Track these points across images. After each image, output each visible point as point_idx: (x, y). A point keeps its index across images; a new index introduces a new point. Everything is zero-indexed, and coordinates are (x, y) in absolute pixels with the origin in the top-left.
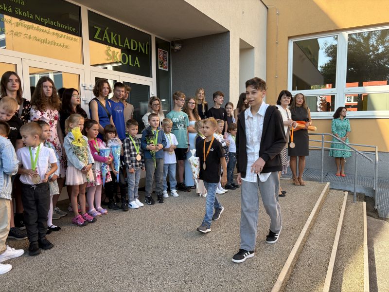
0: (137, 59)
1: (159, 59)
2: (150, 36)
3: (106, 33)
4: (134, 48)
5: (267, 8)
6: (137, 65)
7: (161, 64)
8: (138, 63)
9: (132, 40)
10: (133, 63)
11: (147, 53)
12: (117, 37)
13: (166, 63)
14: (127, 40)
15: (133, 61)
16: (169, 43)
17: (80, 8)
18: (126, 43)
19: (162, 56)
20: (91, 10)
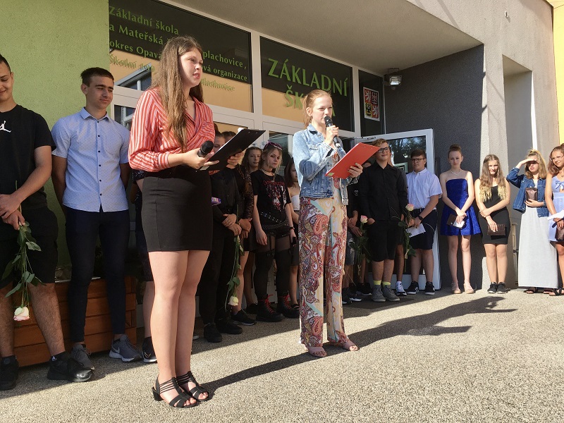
1: (365, 103)
2: (351, 69)
3: (285, 66)
4: (326, 87)
5: (552, 6)
7: (369, 110)
9: (323, 76)
11: (346, 95)
12: (301, 71)
13: (375, 110)
14: (315, 76)
16: (381, 78)
17: (249, 34)
18: (314, 81)
19: (369, 98)
20: (264, 36)
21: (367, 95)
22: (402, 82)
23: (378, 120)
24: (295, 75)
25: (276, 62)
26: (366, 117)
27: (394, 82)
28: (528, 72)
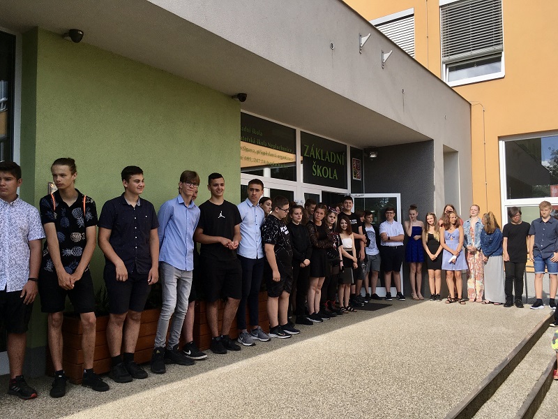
0: (335, 171)
1: (353, 169)
2: (346, 146)
3: (312, 149)
4: (333, 160)
5: (471, 104)
6: (335, 177)
7: (355, 173)
9: (332, 153)
10: (332, 176)
11: (343, 164)
12: (320, 151)
13: (359, 173)
14: (327, 153)
17: (295, 130)
19: (355, 165)
20: (303, 130)
21: (354, 163)
22: (378, 156)
23: (360, 180)
24: (317, 154)
25: (308, 147)
26: (354, 178)
27: (373, 156)
28: (455, 152)
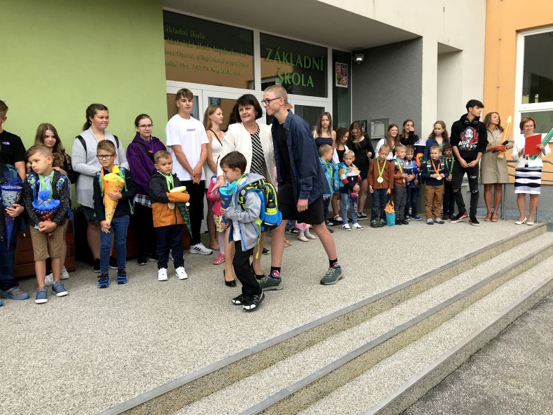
0: (310, 78)
1: (336, 75)
2: (326, 49)
3: (277, 53)
4: (307, 65)
6: (310, 84)
7: (339, 80)
8: (312, 83)
9: (305, 57)
10: (306, 83)
11: (322, 69)
12: (289, 55)
13: (345, 79)
14: (299, 57)
15: (306, 80)
16: (350, 54)
17: (252, 32)
18: (299, 62)
19: (340, 71)
20: (262, 32)
21: (339, 69)
22: (365, 59)
23: (346, 87)
24: (284, 58)
25: (271, 51)
26: (337, 85)
27: (360, 59)
